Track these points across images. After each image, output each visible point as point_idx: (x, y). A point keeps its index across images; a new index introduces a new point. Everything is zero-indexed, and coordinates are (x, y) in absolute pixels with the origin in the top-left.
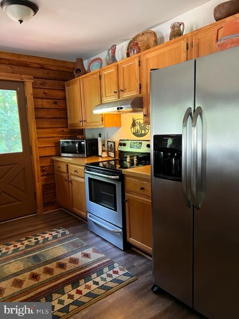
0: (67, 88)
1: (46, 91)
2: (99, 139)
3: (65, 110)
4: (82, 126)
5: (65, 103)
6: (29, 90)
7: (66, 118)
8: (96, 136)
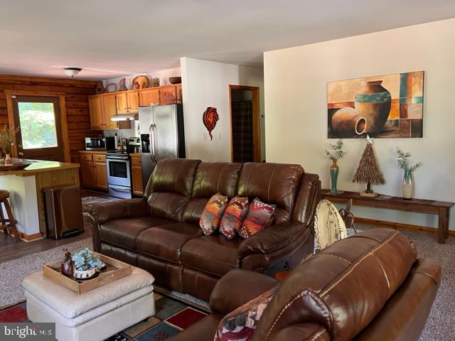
0: (90, 100)
1: (75, 103)
2: (116, 137)
3: (88, 116)
4: (102, 128)
5: (88, 111)
6: (63, 102)
7: (89, 122)
8: (113, 135)
